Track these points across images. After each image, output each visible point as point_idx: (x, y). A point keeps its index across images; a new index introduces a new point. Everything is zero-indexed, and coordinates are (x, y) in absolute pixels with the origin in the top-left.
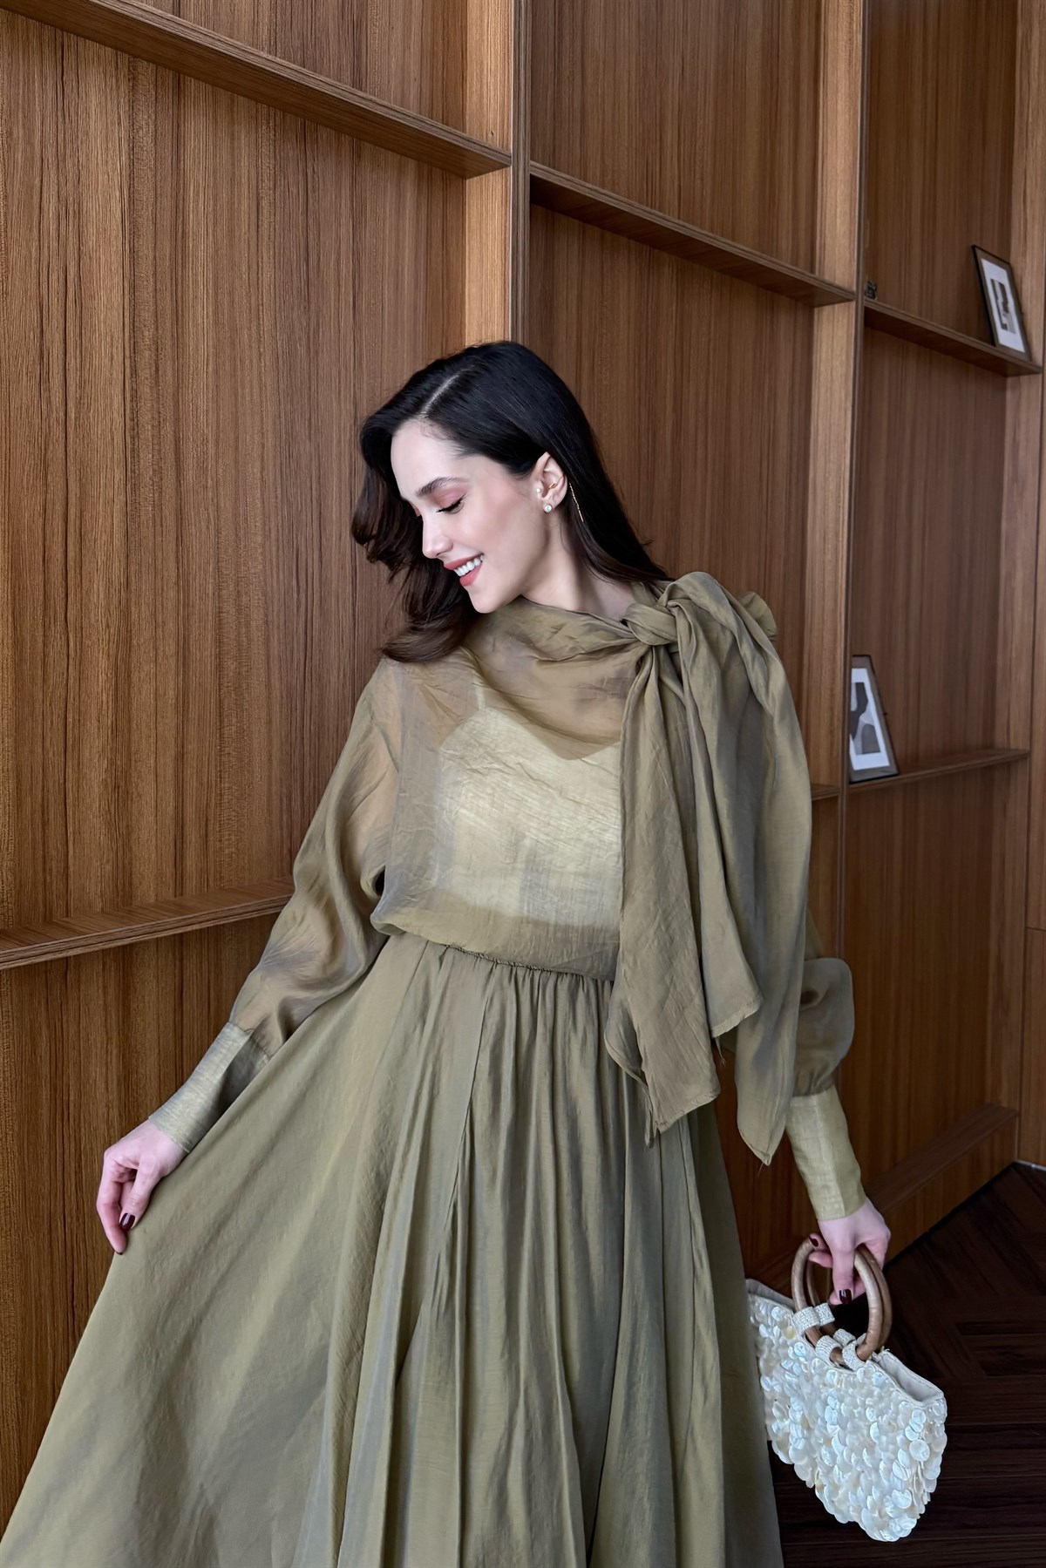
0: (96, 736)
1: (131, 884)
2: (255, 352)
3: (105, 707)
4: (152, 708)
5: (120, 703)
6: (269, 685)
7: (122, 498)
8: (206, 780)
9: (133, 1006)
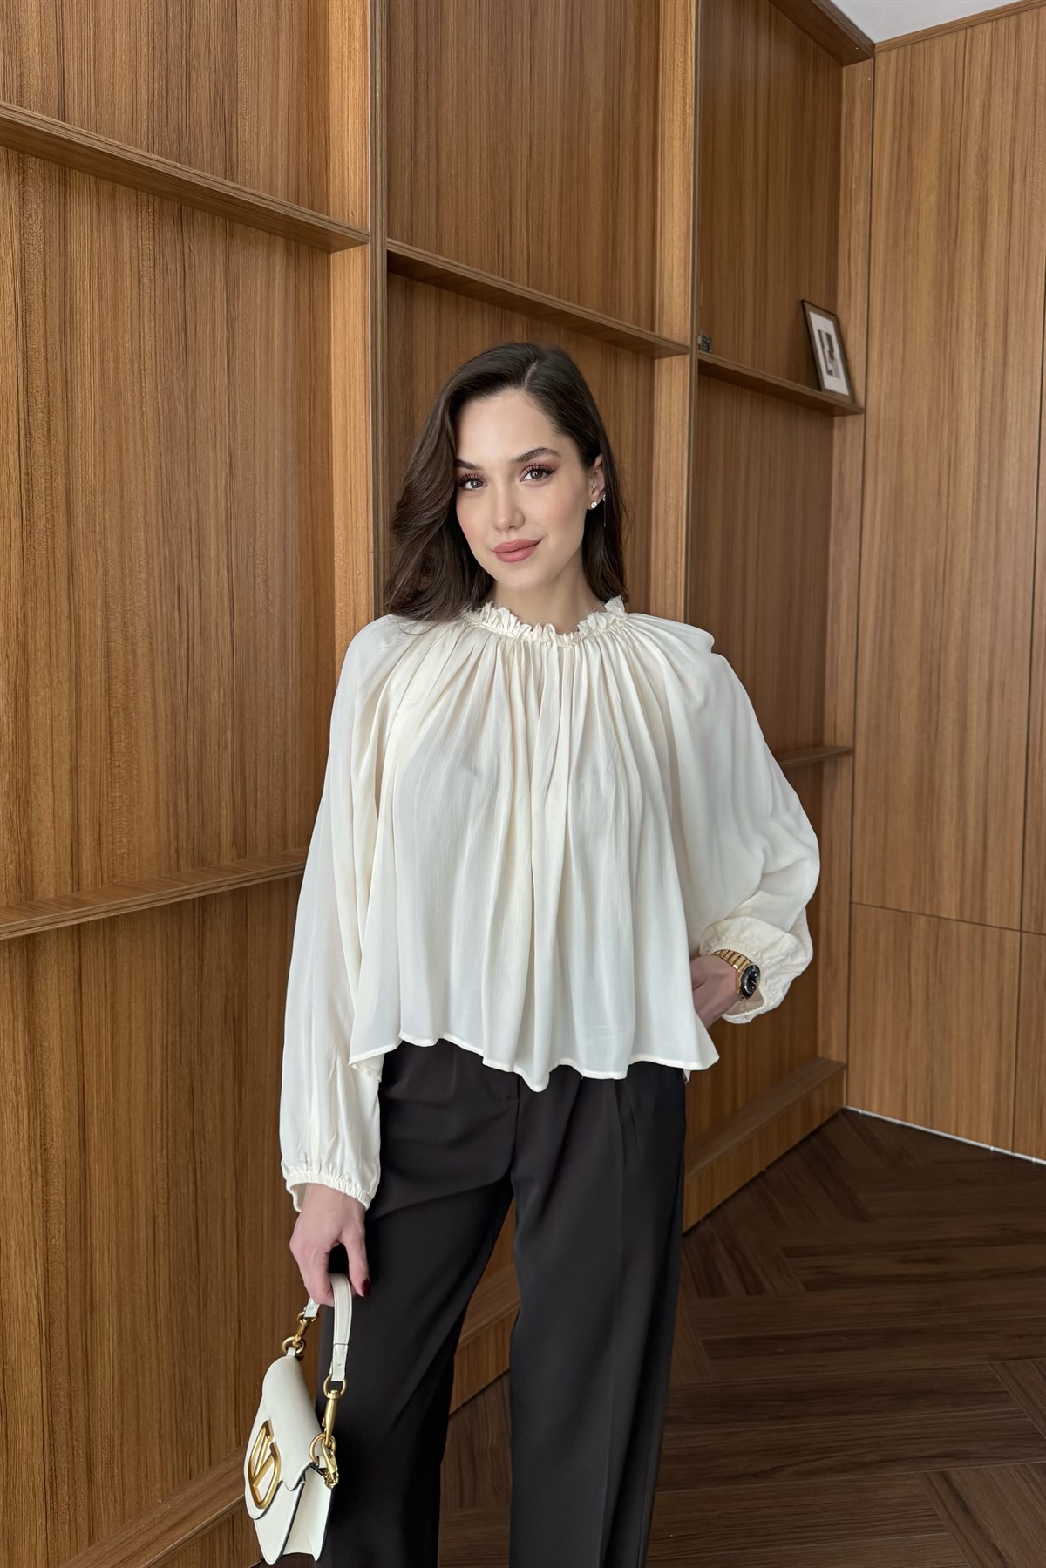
1: (32, 882)
2: (137, 410)
4: (49, 727)
5: (20, 724)
6: (154, 705)
7: (19, 544)
8: (98, 790)
9: (37, 988)
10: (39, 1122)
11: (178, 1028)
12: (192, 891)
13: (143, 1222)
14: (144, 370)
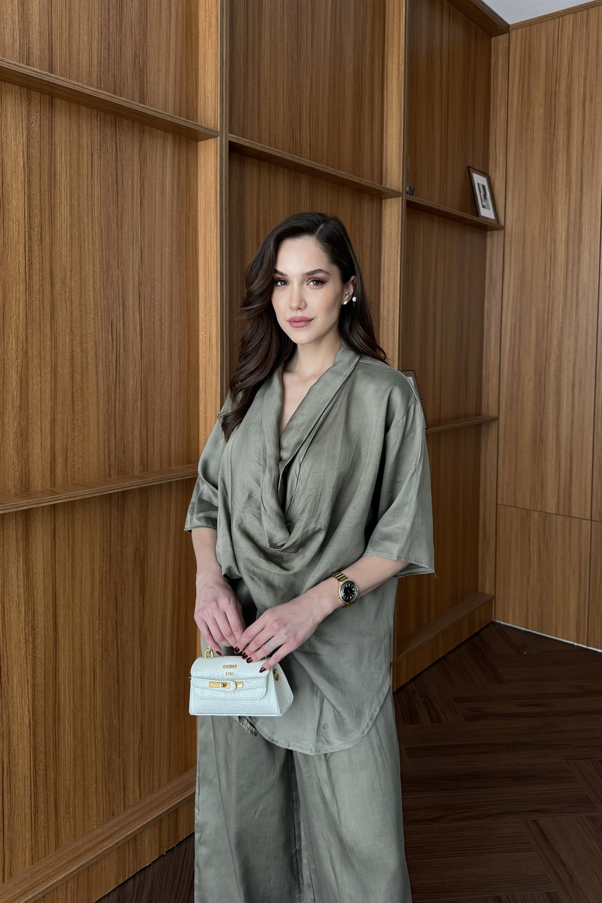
0: (11, 411)
1: (29, 482)
2: (90, 227)
3: (15, 397)
4: (39, 398)
5: (23, 395)
6: (97, 386)
7: (24, 298)
8: (66, 432)
9: (30, 539)
10: (31, 613)
11: (109, 564)
12: (117, 488)
13: (88, 671)
14: (94, 205)
